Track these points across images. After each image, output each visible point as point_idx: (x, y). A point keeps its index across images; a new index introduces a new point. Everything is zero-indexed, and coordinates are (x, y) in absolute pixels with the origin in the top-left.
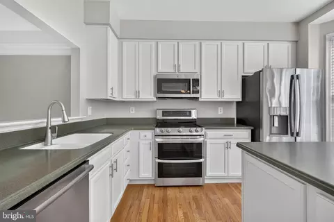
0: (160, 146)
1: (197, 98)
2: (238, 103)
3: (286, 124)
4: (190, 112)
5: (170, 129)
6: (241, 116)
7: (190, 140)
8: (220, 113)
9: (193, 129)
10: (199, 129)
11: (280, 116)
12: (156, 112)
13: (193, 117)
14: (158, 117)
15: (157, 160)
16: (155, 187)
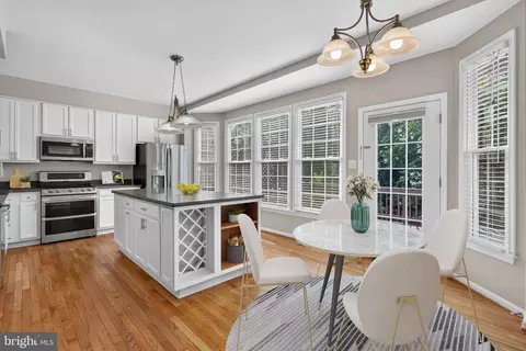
0: (48, 205)
1: (92, 162)
2: (134, 166)
3: (164, 182)
4: (83, 175)
5: (59, 189)
6: (138, 177)
9: (85, 189)
10: (91, 188)
11: (159, 176)
12: (38, 175)
13: (86, 179)
14: (41, 180)
15: (44, 219)
16: (41, 244)
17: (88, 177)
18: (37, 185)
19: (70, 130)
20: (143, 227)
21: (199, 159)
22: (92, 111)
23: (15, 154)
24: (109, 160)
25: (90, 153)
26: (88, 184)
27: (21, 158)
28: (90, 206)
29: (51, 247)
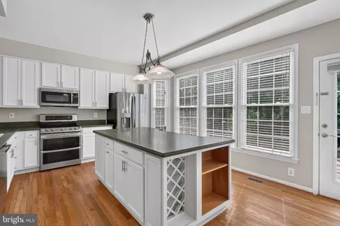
0: (45, 141)
1: (77, 107)
2: (107, 110)
3: (130, 123)
4: (71, 117)
5: (53, 129)
6: (110, 118)
7: (71, 135)
8: (96, 117)
9: (72, 128)
10: (77, 128)
11: (127, 118)
12: (39, 116)
13: (73, 120)
14: (41, 121)
15: (42, 152)
16: (40, 171)
17: (75, 118)
18: (38, 125)
19: (61, 83)
20: (124, 169)
21: (154, 105)
22: (77, 69)
23: (22, 101)
24: (90, 106)
25: (76, 101)
26: (74, 124)
27: (26, 104)
28: (76, 141)
29: (47, 173)
